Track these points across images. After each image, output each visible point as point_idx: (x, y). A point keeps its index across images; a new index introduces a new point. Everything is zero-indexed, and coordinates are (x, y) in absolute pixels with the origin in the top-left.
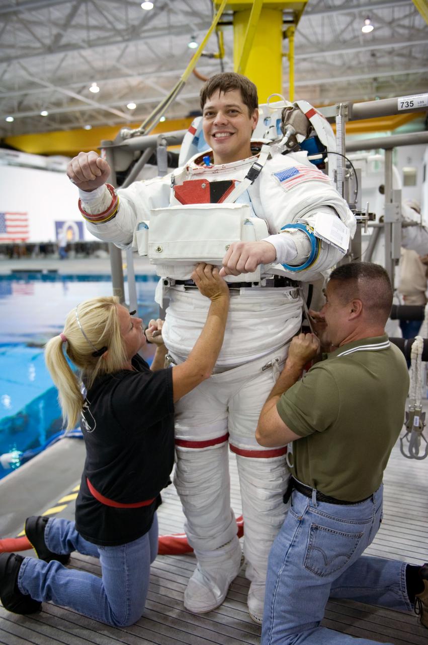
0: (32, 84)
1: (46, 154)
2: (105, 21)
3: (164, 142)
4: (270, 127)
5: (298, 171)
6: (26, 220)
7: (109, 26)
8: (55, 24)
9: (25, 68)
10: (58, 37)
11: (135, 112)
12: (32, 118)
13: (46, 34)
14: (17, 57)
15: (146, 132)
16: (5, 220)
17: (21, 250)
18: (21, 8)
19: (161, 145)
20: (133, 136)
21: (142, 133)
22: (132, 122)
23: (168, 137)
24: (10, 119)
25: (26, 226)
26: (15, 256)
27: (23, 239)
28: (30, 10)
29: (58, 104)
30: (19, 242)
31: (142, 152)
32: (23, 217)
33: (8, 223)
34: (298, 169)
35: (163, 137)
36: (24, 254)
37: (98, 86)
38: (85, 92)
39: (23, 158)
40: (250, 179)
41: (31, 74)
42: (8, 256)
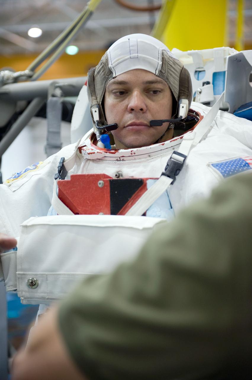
3: (58, 92)
4: (204, 84)
5: (247, 164)
15: (35, 76)
19: (53, 96)
20: (16, 80)
21: (29, 78)
23: (64, 86)
31: (29, 103)
34: (248, 162)
35: (57, 85)
40: (169, 176)
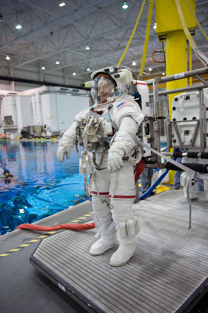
2: (139, 36)
7: (140, 37)
8: (118, 39)
9: (106, 58)
10: (119, 44)
11: (152, 72)
13: (114, 44)
14: (103, 55)
18: (104, 36)
22: (150, 76)
28: (108, 36)
37: (135, 63)
38: (130, 65)
41: (109, 61)
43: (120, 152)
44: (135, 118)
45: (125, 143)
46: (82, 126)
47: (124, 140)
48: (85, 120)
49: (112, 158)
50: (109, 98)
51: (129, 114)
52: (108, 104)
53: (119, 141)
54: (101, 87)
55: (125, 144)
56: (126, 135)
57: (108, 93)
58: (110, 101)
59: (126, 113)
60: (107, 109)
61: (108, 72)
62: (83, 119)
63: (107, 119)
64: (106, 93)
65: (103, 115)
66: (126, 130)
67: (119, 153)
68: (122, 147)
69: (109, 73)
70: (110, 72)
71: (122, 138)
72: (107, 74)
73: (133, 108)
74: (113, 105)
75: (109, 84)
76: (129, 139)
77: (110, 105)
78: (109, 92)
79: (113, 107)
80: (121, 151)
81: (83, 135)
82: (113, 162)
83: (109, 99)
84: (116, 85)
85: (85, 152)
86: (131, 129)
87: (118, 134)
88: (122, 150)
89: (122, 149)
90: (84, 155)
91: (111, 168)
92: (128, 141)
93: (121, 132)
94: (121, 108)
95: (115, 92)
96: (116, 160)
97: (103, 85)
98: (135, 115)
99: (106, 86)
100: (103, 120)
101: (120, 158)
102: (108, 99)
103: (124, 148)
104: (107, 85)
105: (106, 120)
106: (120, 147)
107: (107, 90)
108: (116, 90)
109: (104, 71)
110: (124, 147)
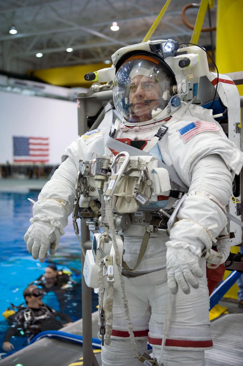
0: (59, 24)
1: (68, 86)
5: (195, 125)
6: (47, 144)
12: (58, 54)
16: (29, 144)
17: (40, 171)
20: (100, 90)
21: (108, 88)
24: (39, 55)
25: (47, 150)
26: (35, 176)
27: (42, 162)
29: (82, 41)
30: (39, 164)
32: (45, 142)
33: (31, 147)
36: (42, 175)
37: (118, 25)
38: (106, 30)
39: (49, 89)
40: (158, 137)
41: (59, 16)
42: (28, 177)
43: (193, 248)
44: (227, 160)
45: (203, 224)
46: (101, 175)
47: (202, 218)
48: (106, 161)
49: (177, 263)
50: (156, 110)
51: (216, 152)
52: (154, 123)
53: (190, 218)
54: (140, 84)
55: (202, 227)
56: (205, 204)
57: (154, 100)
58: (158, 118)
59: (208, 149)
60: (156, 135)
61: (157, 52)
62: (103, 159)
63: (157, 159)
64: (151, 99)
65: (146, 149)
66: (207, 193)
67: (190, 250)
68: (196, 236)
69: (160, 54)
70: (162, 52)
71: (197, 211)
72: (156, 56)
73: (219, 137)
74: (167, 128)
75: (158, 79)
76: (214, 214)
77: (162, 127)
78: (157, 97)
79: (169, 131)
80: (195, 245)
81: (107, 196)
82: (179, 273)
83: (158, 113)
84: (174, 82)
85: (105, 236)
86: (220, 190)
87: (188, 200)
88: (197, 243)
89: (198, 239)
90: (104, 245)
91: (175, 286)
92: (210, 218)
93: (194, 197)
94: (192, 136)
95: (172, 97)
96: (186, 268)
97: (143, 80)
98: (227, 154)
99: (152, 82)
100: (148, 161)
101: (196, 263)
102: (154, 112)
103: (200, 236)
104: (153, 80)
105: (155, 162)
106: (193, 235)
107: (151, 93)
108: (172, 93)
109: (149, 50)
110: (202, 235)
